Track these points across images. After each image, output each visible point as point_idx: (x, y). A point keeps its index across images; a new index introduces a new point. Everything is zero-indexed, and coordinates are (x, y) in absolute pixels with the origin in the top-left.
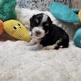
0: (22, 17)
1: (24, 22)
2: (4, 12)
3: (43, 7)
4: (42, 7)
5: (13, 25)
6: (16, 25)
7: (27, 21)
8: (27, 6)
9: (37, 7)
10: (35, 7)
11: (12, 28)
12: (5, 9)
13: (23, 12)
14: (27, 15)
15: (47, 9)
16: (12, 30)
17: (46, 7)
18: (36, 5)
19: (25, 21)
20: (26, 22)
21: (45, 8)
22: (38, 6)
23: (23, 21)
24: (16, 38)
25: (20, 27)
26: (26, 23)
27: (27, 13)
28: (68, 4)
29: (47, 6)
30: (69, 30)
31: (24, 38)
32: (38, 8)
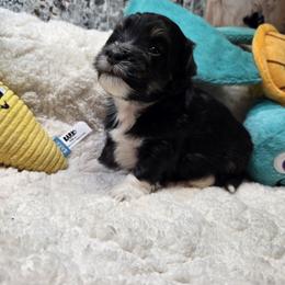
0: (7, 54)
1: (20, 81)
3: (90, 11)
4: (86, 10)
9: (63, 8)
10: (55, 9)
13: (8, 30)
14: (30, 45)
15: (104, 20)
17: (101, 11)
20: (28, 80)
21: (95, 15)
26: (28, 85)
28: (189, 4)
31: (27, 155)
32: (66, 15)
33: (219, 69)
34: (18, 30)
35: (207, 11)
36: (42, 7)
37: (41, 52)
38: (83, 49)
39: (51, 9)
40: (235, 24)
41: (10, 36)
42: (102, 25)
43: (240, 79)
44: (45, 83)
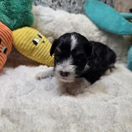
0: (43, 23)
1: (47, 33)
2: (13, 13)
3: (71, 7)
4: (69, 6)
5: (31, 38)
6: (35, 37)
7: (51, 30)
8: (43, 3)
9: (60, 5)
10: (58, 6)
11: (31, 43)
12: (15, 6)
15: (76, 10)
16: (31, 47)
17: (74, 7)
18: (59, 2)
19: (47, 30)
20: (50, 32)
22: (62, 4)
23: (44, 29)
24: (36, 62)
25: (42, 40)
26: (50, 34)
27: (50, 16)
29: (76, 5)
30: (116, 46)
32: (61, 8)
33: (120, 29)
34: (46, 14)
35: (115, 7)
36: (53, 5)
37: (55, 22)
38: (70, 21)
39: (56, 6)
40: (126, 12)
41: (43, 16)
42: (75, 12)
43: (128, 32)
44: (56, 34)
